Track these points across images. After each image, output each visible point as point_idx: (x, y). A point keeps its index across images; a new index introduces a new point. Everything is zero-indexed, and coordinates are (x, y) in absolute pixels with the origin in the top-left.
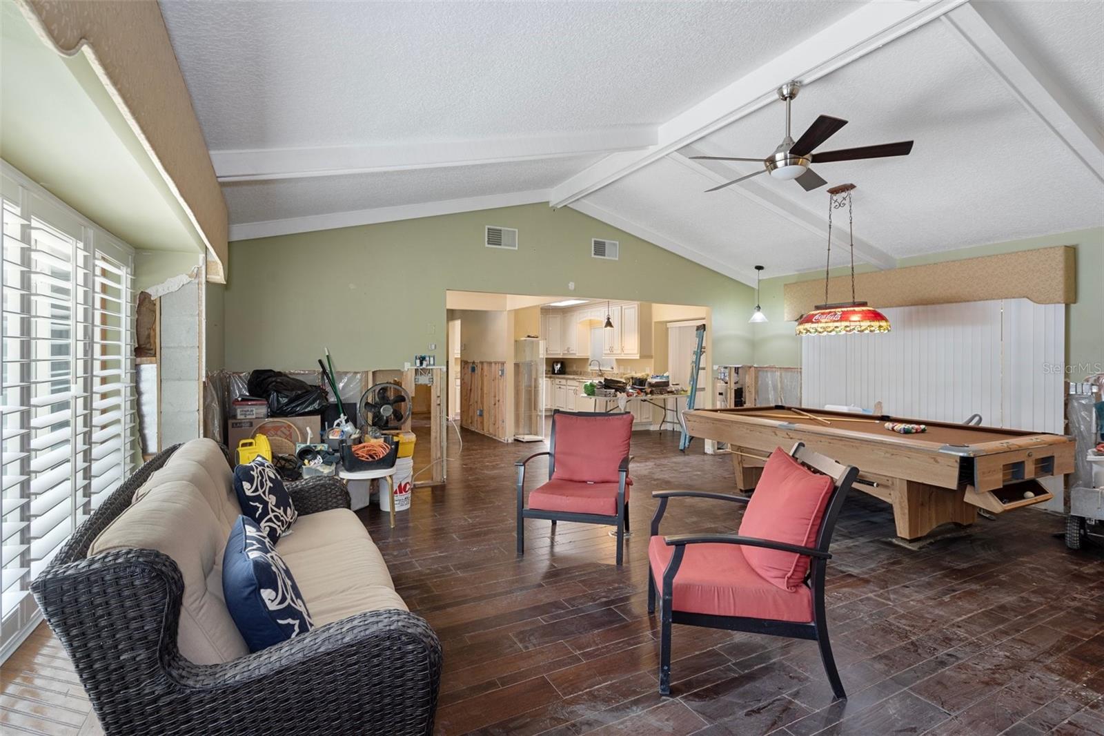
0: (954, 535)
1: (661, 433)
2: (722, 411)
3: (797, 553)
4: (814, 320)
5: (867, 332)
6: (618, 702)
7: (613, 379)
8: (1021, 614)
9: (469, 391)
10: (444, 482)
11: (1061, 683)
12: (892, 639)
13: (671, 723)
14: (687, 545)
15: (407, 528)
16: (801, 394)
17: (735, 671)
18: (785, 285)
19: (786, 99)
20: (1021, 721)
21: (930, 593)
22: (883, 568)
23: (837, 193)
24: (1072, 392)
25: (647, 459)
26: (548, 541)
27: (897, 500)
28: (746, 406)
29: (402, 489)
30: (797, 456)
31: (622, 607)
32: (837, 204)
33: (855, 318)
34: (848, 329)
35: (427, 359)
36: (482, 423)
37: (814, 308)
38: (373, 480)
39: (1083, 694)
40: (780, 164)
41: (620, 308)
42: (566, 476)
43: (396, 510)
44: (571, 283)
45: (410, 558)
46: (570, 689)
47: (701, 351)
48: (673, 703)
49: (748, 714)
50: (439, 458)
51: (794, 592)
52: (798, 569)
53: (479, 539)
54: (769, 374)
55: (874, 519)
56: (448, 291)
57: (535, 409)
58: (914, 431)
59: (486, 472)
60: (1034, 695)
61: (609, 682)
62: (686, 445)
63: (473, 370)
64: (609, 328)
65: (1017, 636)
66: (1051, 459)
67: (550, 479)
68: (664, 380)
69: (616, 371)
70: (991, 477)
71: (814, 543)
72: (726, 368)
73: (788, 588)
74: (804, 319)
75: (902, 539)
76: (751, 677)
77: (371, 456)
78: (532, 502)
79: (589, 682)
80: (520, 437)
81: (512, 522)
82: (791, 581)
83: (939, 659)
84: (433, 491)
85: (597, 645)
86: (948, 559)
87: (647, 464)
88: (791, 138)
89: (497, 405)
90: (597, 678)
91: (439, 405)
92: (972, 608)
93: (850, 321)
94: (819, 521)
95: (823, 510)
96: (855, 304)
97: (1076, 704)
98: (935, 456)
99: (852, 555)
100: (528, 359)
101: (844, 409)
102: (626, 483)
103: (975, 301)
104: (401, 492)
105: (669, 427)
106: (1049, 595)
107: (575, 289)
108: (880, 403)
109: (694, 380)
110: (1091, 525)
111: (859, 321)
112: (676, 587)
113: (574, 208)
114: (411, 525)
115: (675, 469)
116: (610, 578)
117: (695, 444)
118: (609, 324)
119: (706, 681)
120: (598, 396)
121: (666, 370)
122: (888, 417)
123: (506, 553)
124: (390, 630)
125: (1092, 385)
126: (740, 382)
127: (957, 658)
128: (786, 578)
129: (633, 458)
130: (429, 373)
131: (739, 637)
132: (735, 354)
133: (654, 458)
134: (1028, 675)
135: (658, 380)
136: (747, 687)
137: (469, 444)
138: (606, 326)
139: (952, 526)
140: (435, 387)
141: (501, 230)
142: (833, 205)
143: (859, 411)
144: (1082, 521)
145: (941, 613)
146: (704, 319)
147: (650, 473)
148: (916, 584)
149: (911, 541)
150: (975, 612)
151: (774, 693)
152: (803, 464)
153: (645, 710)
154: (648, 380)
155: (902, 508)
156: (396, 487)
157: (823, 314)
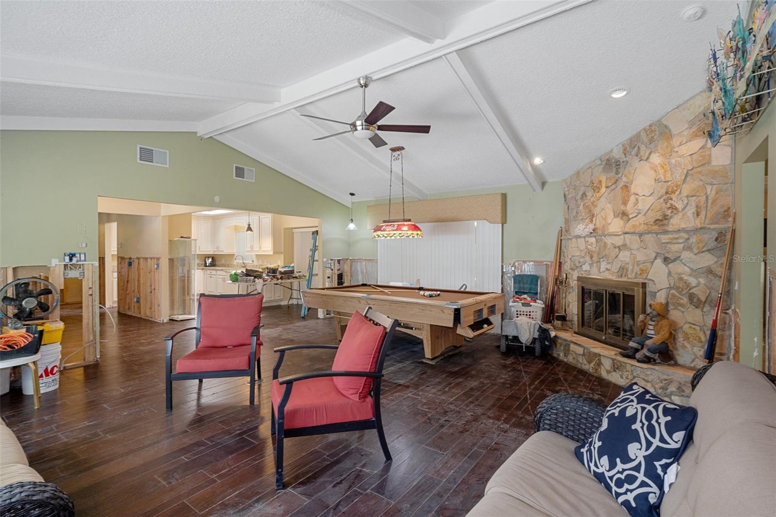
0: (453, 352)
1: (289, 307)
2: (328, 289)
3: (364, 376)
4: (382, 229)
5: (411, 237)
6: (244, 504)
7: (252, 269)
8: (479, 391)
9: (126, 282)
10: (97, 361)
11: (493, 423)
12: (419, 418)
13: (282, 507)
14: (294, 383)
15: (54, 406)
16: (377, 275)
17: (327, 460)
18: (368, 206)
19: (362, 87)
20: (475, 448)
21: (440, 387)
22: (417, 377)
23: (395, 151)
24: (504, 271)
25: (277, 326)
26: (195, 396)
27: (425, 336)
28: (344, 285)
29: (47, 373)
30: (367, 315)
31: (252, 435)
32: (395, 158)
33: (405, 228)
34: (401, 235)
35: (78, 255)
36: (139, 308)
37: (382, 222)
38: (14, 368)
39: (502, 426)
40: (359, 128)
41: (258, 217)
42: (210, 344)
43: (42, 392)
44: (217, 197)
45: (56, 432)
46: (205, 505)
47: (315, 249)
48: (285, 493)
49: (334, 486)
50: (92, 341)
51: (364, 401)
52: (366, 386)
53: (130, 404)
54: (359, 264)
55: (414, 349)
56: (99, 197)
57: (188, 294)
58: (434, 295)
59: (141, 348)
60: (482, 433)
61: (238, 492)
62: (306, 314)
63: (130, 264)
64: (249, 232)
65: (477, 403)
66: (494, 306)
67: (197, 348)
68: (291, 269)
69: (255, 263)
70: (468, 318)
71: (374, 369)
72: (332, 260)
73: (359, 399)
74: (378, 229)
75: (428, 359)
76: (338, 462)
77: (9, 346)
78: (179, 367)
79: (222, 496)
80: (175, 317)
81: (163, 386)
82: (361, 394)
83: (441, 424)
84: (85, 371)
85: (231, 466)
86: (450, 366)
87: (278, 329)
88: (365, 112)
89: (153, 293)
90: (229, 491)
91: (91, 295)
92: (459, 392)
93: (402, 231)
94: (377, 354)
95: (379, 347)
96: (405, 220)
97: (498, 432)
98: (442, 309)
99: (401, 373)
100: (181, 255)
101: (400, 284)
102: (257, 344)
103: (464, 221)
104: (47, 375)
105: (295, 302)
106: (491, 378)
107: (220, 201)
108: (419, 280)
109: (311, 269)
110: (510, 339)
111: (406, 231)
112: (287, 413)
113: (219, 139)
114: (59, 403)
115: (299, 330)
116: (244, 415)
117: (312, 313)
118: (249, 229)
119: (308, 472)
120: (241, 282)
121: (293, 262)
122: (422, 288)
123: (156, 411)
124: (11, 503)
125: (512, 266)
126: (341, 269)
127: (449, 421)
128: (359, 394)
129: (263, 326)
130: (80, 268)
131: (332, 437)
132: (337, 250)
133: (283, 325)
134: (480, 422)
135: (286, 269)
136: (335, 468)
137: (126, 327)
138: (247, 231)
139: (452, 348)
140: (86, 280)
141: (152, 150)
142: (393, 158)
143: (408, 285)
144: (507, 336)
145: (444, 398)
146: (317, 227)
147: (279, 335)
148: (433, 383)
149: (432, 359)
150: (459, 394)
151: (351, 468)
152: (370, 320)
153: (264, 505)
154: (279, 269)
155: (428, 341)
156: (41, 371)
157: (387, 225)
